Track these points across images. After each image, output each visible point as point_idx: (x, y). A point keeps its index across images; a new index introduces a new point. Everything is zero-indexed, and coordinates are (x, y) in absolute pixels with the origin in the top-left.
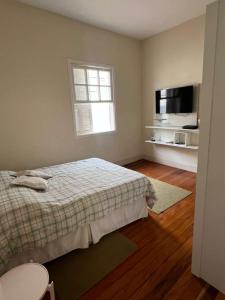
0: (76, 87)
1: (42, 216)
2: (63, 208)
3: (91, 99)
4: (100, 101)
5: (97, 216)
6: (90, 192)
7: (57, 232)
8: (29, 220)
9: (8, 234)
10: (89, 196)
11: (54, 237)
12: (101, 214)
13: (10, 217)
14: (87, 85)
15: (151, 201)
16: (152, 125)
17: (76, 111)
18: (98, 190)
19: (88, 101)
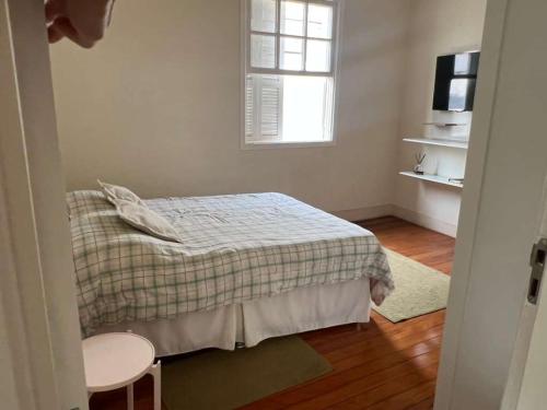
0: (253, 36)
1: (153, 267)
2: (194, 261)
3: (284, 66)
4: (304, 73)
5: (256, 290)
6: (250, 245)
7: (177, 302)
8: (132, 268)
9: (96, 284)
10: (247, 251)
11: (172, 310)
12: (265, 288)
13: (102, 257)
14: (278, 35)
15: (380, 289)
16: (422, 136)
17: (248, 89)
18: (267, 243)
19: (277, 71)
